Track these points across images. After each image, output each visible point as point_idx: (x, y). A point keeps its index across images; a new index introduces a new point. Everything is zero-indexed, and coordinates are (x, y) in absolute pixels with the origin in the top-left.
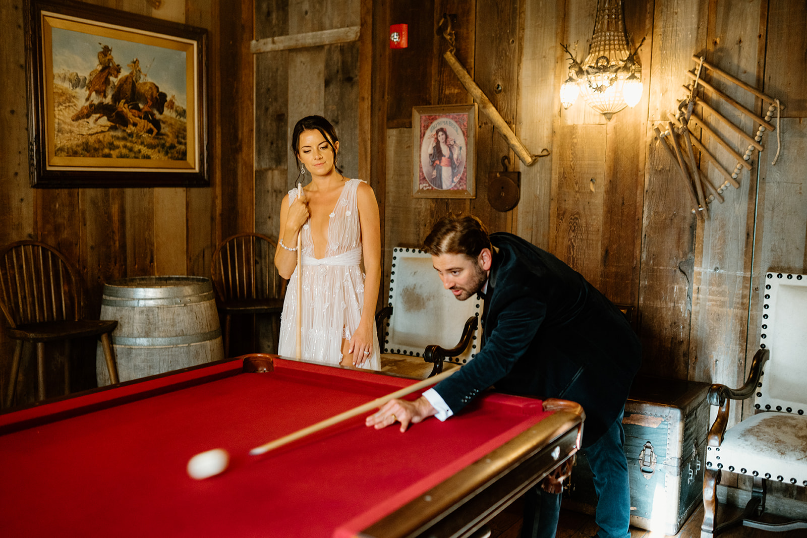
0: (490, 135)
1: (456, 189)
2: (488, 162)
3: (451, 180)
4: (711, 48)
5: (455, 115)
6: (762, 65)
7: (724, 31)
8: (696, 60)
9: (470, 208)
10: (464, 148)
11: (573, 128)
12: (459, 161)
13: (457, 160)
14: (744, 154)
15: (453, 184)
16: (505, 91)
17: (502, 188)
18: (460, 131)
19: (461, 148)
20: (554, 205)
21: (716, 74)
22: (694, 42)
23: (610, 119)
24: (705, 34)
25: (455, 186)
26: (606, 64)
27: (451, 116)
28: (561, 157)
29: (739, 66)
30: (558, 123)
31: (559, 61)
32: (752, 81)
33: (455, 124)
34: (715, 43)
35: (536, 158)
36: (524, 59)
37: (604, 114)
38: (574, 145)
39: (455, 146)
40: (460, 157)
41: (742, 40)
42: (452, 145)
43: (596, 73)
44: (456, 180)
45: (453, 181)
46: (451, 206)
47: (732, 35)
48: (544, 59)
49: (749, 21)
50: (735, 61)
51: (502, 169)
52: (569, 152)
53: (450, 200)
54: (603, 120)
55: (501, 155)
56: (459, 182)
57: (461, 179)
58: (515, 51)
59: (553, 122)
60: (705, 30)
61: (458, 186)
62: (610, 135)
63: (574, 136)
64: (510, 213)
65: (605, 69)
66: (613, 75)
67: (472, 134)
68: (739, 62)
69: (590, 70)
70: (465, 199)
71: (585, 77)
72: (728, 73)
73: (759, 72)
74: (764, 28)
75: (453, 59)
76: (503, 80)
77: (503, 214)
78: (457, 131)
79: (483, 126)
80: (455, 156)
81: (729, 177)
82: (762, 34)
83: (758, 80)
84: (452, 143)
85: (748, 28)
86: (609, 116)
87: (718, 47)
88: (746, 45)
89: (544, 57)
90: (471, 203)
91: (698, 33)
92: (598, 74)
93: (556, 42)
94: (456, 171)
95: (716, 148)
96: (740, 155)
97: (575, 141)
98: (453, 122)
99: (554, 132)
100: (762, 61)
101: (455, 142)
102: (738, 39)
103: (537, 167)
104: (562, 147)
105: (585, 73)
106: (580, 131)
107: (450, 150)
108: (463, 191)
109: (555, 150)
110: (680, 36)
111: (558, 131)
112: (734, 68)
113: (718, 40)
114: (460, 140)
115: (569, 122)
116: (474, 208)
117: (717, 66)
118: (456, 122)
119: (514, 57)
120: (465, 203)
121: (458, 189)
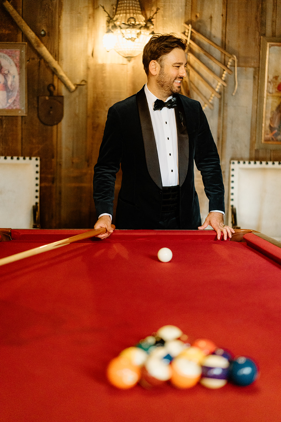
0: (36, 68)
1: (10, 108)
2: (36, 88)
3: (6, 101)
4: (194, 19)
5: (8, 50)
6: (224, 33)
7: (202, 10)
8: (186, 26)
9: (22, 123)
10: (17, 77)
11: (103, 66)
12: (13, 87)
13: (11, 85)
14: (216, 88)
15: (8, 105)
16: (49, 35)
17: (51, 108)
18: (13, 63)
19: (14, 77)
20: (90, 121)
21: (198, 36)
22: (183, 14)
23: (129, 61)
24: (190, 10)
25: (10, 106)
26: (133, 22)
27: (5, 52)
28: (95, 86)
29: (210, 33)
30: (91, 62)
31: (91, 17)
32: (219, 43)
33: (8, 57)
34: (196, 16)
35: (77, 86)
36: (63, 13)
37: (126, 57)
38: (103, 78)
39: (9, 75)
40: (14, 84)
41: (212, 16)
42: (7, 74)
43: (127, 28)
44: (10, 101)
45: (8, 102)
46: (4, 121)
47: (206, 13)
48: (79, 15)
49: (216, 5)
50: (209, 29)
51: (48, 93)
52: (100, 83)
53: (4, 118)
54: (125, 61)
55: (47, 83)
56: (14, 103)
57: (15, 100)
58: (56, 6)
59: (87, 60)
60: (190, 7)
61: (12, 106)
62: (130, 72)
63: (104, 72)
64: (55, 127)
65: (134, 26)
66: (138, 31)
67: (24, 66)
68: (211, 30)
69: (123, 26)
70: (17, 116)
71: (118, 31)
72: (204, 35)
73: (222, 38)
74: (225, 10)
75: (12, 7)
76: (48, 27)
77: (49, 127)
78: (10, 63)
79: (31, 60)
80: (9, 83)
81: (207, 102)
82: (224, 14)
83: (222, 42)
84: (6, 72)
85: (216, 9)
86: (129, 59)
87: (198, 19)
88: (214, 19)
89: (80, 13)
90: (22, 119)
91: (186, 9)
92: (128, 29)
93: (89, 3)
94: (10, 94)
95: (198, 84)
96: (213, 89)
97: (105, 75)
98: (6, 56)
99: (88, 68)
100: (224, 31)
101: (9, 72)
102: (210, 15)
103: (77, 93)
104: (95, 78)
105: (119, 28)
106: (108, 68)
107: (5, 78)
108: (17, 110)
109: (90, 81)
110: (175, 9)
111: (92, 67)
112: (208, 33)
113: (198, 15)
114: (14, 70)
115: (100, 61)
116: (25, 123)
117: (198, 31)
118: (9, 56)
119: (55, 10)
120: (16, 120)
121: (12, 109)
